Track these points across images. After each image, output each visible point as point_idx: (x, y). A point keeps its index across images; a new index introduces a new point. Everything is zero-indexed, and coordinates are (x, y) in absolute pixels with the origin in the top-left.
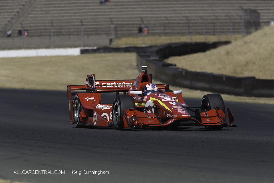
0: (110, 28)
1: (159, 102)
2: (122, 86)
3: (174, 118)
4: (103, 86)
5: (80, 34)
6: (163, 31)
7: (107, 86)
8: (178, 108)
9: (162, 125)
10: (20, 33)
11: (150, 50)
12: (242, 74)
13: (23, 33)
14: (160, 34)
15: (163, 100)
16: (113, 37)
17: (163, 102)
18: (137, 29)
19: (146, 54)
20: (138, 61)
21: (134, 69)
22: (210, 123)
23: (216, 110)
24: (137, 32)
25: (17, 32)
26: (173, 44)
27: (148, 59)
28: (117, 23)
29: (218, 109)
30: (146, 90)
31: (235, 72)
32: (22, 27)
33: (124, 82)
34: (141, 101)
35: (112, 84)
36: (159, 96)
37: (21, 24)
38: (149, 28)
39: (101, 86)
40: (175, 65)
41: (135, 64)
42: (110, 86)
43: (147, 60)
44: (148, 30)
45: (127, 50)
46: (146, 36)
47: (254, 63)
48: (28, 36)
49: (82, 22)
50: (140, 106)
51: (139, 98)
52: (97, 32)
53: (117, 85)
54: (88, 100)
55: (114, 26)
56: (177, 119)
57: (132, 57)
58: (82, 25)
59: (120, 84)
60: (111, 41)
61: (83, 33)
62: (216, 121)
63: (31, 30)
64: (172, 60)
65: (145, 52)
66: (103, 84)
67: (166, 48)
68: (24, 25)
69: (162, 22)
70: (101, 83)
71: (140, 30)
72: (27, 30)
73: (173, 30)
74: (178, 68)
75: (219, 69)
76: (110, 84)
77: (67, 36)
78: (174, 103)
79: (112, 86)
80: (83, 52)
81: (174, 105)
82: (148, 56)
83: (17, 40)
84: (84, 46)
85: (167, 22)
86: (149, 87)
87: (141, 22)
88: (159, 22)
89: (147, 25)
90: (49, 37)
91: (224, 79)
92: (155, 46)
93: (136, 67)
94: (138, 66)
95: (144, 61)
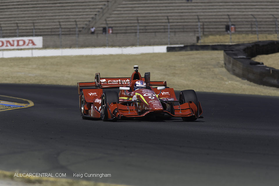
0: (197, 25)
1: (141, 96)
2: (126, 83)
3: (149, 111)
4: (109, 83)
5: (167, 32)
6: (250, 29)
7: (113, 83)
8: (154, 102)
9: (139, 116)
10: (105, 30)
11: (237, 48)
13: (107, 29)
14: (247, 33)
15: (145, 95)
16: (200, 34)
17: (144, 96)
18: (224, 26)
20: (225, 59)
21: (222, 67)
22: (181, 115)
23: (189, 104)
24: (224, 30)
25: (102, 29)
26: (260, 42)
28: (203, 20)
29: (191, 102)
30: (136, 86)
32: (107, 24)
33: (128, 80)
34: (129, 96)
35: (117, 81)
36: (143, 91)
37: (106, 20)
38: (237, 26)
39: (107, 83)
40: (263, 64)
42: (115, 83)
43: (235, 59)
44: (235, 28)
45: (214, 48)
46: (233, 34)
48: (112, 33)
49: (168, 19)
50: (128, 101)
51: (128, 94)
52: (184, 29)
53: (121, 82)
54: (90, 95)
55: (202, 24)
56: (151, 111)
57: (220, 55)
58: (169, 22)
59: (124, 81)
60: (198, 38)
61: (169, 30)
62: (188, 113)
63: (115, 27)
64: (259, 59)
65: (232, 51)
66: (109, 81)
67: (253, 46)
68: (108, 22)
69: (249, 20)
70: (107, 81)
71: (228, 28)
72: (112, 27)
73: (260, 28)
74: (266, 67)
76: (115, 81)
77: (154, 33)
78: (152, 97)
79: (117, 83)
80: (169, 49)
81: (152, 100)
82: (236, 55)
83: (102, 37)
84: (171, 44)
85: (254, 20)
86: (138, 84)
87: (228, 20)
88: (246, 20)
89: (233, 23)
90: (134, 34)
92: (243, 44)
93: (224, 65)
94: (225, 64)
95: (232, 59)
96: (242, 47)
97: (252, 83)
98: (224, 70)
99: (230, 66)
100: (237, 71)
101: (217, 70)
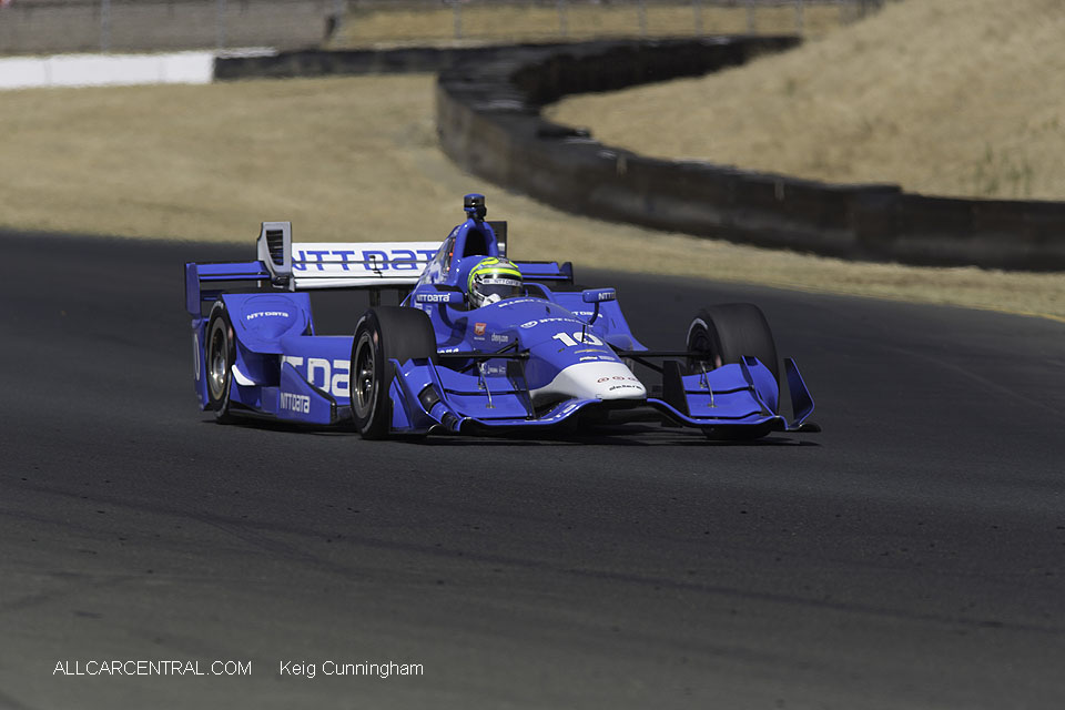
12: (847, 170)
16: (340, 9)
19: (472, 87)
20: (441, 113)
21: (427, 143)
27: (480, 106)
31: (818, 165)
40: (587, 134)
41: (428, 124)
43: (479, 113)
47: (894, 130)
57: (420, 94)
60: (333, 25)
64: (572, 112)
65: (468, 80)
74: (600, 146)
75: (758, 148)
80: (226, 69)
82: (482, 96)
91: (780, 194)
94: (441, 132)
95: (467, 117)
96: (505, 67)
97: (546, 210)
98: (435, 156)
99: (461, 142)
100: (490, 160)
101: (410, 156)
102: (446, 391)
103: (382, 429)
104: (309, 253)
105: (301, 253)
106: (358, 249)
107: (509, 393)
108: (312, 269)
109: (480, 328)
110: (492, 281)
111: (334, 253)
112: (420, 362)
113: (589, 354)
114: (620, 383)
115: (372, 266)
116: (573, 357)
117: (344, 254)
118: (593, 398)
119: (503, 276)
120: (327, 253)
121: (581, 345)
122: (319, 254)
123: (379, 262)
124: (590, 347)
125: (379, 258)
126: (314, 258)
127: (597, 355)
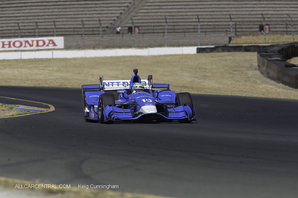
0: (229, 25)
5: (197, 32)
6: (285, 29)
11: (272, 49)
13: (133, 29)
14: (282, 33)
16: (233, 35)
18: (258, 26)
24: (258, 30)
25: (127, 28)
26: (296, 43)
28: (236, 20)
32: (133, 23)
37: (132, 19)
38: (271, 26)
41: (256, 64)
43: (269, 60)
44: (269, 28)
46: (267, 34)
48: (139, 33)
49: (198, 18)
52: (215, 29)
55: (234, 23)
57: (253, 57)
58: (199, 22)
60: (230, 39)
61: (199, 30)
64: (294, 61)
65: (266, 52)
67: (288, 47)
68: (134, 21)
71: (262, 28)
72: (138, 27)
73: (295, 28)
77: (183, 34)
80: (199, 51)
82: (270, 56)
83: (127, 37)
85: (290, 19)
87: (262, 20)
89: (268, 23)
90: (162, 34)
93: (257, 68)
94: (259, 66)
95: (266, 61)
96: (277, 49)
97: (287, 87)
98: (258, 72)
99: (264, 69)
100: (272, 74)
101: (250, 73)
102: (114, 112)
103: (102, 121)
104: (110, 82)
105: (108, 83)
106: (122, 81)
107: (129, 112)
108: (111, 86)
109: (130, 98)
110: (137, 88)
111: (116, 82)
112: (110, 106)
113: (148, 104)
114: (151, 110)
115: (124, 85)
116: (144, 104)
117: (118, 83)
118: (145, 113)
119: (140, 87)
120: (114, 82)
121: (147, 102)
122: (112, 83)
123: (126, 85)
124: (148, 102)
125: (126, 83)
126: (111, 84)
127: (149, 104)
